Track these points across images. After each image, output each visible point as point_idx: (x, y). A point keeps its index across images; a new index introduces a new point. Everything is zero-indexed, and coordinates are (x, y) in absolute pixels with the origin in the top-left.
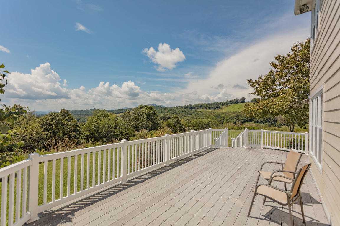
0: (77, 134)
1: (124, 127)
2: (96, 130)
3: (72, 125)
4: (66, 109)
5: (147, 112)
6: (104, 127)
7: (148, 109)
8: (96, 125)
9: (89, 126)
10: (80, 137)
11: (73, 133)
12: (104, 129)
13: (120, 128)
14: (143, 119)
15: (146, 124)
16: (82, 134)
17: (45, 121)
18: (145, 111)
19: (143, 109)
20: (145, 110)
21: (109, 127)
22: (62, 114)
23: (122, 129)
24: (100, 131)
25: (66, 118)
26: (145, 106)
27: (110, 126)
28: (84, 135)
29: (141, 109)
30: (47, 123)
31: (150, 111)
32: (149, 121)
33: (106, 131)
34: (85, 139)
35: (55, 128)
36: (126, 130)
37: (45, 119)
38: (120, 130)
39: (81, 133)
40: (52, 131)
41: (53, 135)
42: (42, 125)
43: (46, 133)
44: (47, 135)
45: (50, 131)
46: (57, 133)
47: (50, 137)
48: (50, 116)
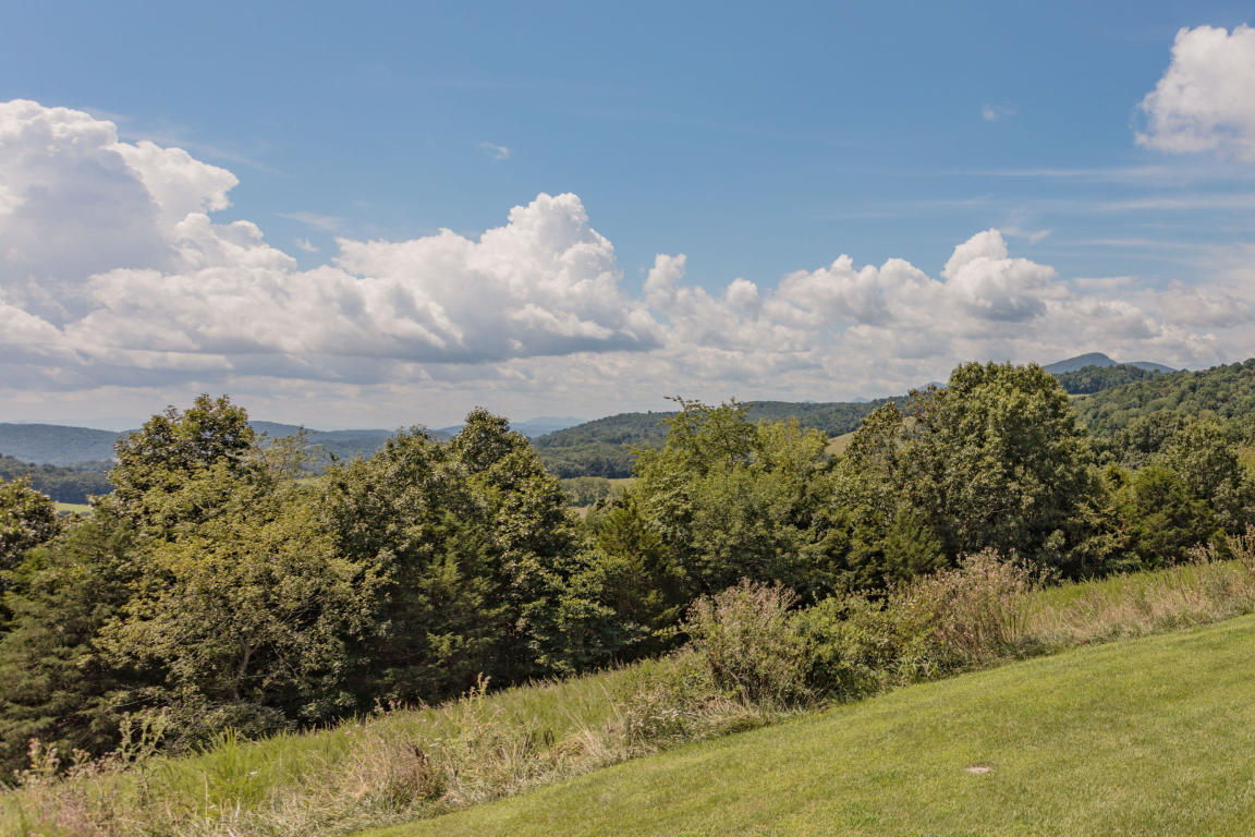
0: (550, 567)
1: (854, 516)
2: (673, 536)
3: (524, 509)
4: (495, 413)
5: (1005, 407)
6: (722, 519)
7: (1009, 391)
8: (675, 508)
9: (634, 512)
10: (568, 586)
11: (531, 562)
12: (719, 534)
13: (833, 518)
14: (980, 457)
15: (1002, 489)
16: (584, 566)
17: (356, 487)
18: (994, 404)
19: (978, 389)
20: (991, 395)
21: (751, 516)
22: (469, 445)
23: (840, 524)
24: (695, 545)
25: (495, 467)
26: (993, 371)
27: (765, 506)
28: (590, 574)
29: (967, 390)
30: (367, 501)
31: (1022, 404)
32: (1019, 470)
33: (730, 542)
34: (594, 601)
35: (415, 531)
36: (871, 532)
37: (360, 476)
38: (832, 533)
39: (578, 557)
40: (397, 553)
41: (393, 576)
42: (340, 517)
43: (357, 567)
44: (358, 578)
45: (385, 554)
46: (431, 562)
47: (379, 592)
48: (394, 460)
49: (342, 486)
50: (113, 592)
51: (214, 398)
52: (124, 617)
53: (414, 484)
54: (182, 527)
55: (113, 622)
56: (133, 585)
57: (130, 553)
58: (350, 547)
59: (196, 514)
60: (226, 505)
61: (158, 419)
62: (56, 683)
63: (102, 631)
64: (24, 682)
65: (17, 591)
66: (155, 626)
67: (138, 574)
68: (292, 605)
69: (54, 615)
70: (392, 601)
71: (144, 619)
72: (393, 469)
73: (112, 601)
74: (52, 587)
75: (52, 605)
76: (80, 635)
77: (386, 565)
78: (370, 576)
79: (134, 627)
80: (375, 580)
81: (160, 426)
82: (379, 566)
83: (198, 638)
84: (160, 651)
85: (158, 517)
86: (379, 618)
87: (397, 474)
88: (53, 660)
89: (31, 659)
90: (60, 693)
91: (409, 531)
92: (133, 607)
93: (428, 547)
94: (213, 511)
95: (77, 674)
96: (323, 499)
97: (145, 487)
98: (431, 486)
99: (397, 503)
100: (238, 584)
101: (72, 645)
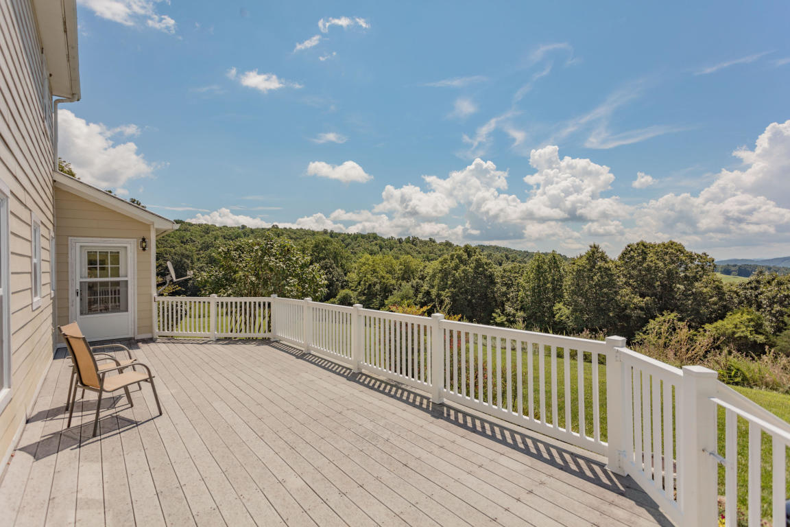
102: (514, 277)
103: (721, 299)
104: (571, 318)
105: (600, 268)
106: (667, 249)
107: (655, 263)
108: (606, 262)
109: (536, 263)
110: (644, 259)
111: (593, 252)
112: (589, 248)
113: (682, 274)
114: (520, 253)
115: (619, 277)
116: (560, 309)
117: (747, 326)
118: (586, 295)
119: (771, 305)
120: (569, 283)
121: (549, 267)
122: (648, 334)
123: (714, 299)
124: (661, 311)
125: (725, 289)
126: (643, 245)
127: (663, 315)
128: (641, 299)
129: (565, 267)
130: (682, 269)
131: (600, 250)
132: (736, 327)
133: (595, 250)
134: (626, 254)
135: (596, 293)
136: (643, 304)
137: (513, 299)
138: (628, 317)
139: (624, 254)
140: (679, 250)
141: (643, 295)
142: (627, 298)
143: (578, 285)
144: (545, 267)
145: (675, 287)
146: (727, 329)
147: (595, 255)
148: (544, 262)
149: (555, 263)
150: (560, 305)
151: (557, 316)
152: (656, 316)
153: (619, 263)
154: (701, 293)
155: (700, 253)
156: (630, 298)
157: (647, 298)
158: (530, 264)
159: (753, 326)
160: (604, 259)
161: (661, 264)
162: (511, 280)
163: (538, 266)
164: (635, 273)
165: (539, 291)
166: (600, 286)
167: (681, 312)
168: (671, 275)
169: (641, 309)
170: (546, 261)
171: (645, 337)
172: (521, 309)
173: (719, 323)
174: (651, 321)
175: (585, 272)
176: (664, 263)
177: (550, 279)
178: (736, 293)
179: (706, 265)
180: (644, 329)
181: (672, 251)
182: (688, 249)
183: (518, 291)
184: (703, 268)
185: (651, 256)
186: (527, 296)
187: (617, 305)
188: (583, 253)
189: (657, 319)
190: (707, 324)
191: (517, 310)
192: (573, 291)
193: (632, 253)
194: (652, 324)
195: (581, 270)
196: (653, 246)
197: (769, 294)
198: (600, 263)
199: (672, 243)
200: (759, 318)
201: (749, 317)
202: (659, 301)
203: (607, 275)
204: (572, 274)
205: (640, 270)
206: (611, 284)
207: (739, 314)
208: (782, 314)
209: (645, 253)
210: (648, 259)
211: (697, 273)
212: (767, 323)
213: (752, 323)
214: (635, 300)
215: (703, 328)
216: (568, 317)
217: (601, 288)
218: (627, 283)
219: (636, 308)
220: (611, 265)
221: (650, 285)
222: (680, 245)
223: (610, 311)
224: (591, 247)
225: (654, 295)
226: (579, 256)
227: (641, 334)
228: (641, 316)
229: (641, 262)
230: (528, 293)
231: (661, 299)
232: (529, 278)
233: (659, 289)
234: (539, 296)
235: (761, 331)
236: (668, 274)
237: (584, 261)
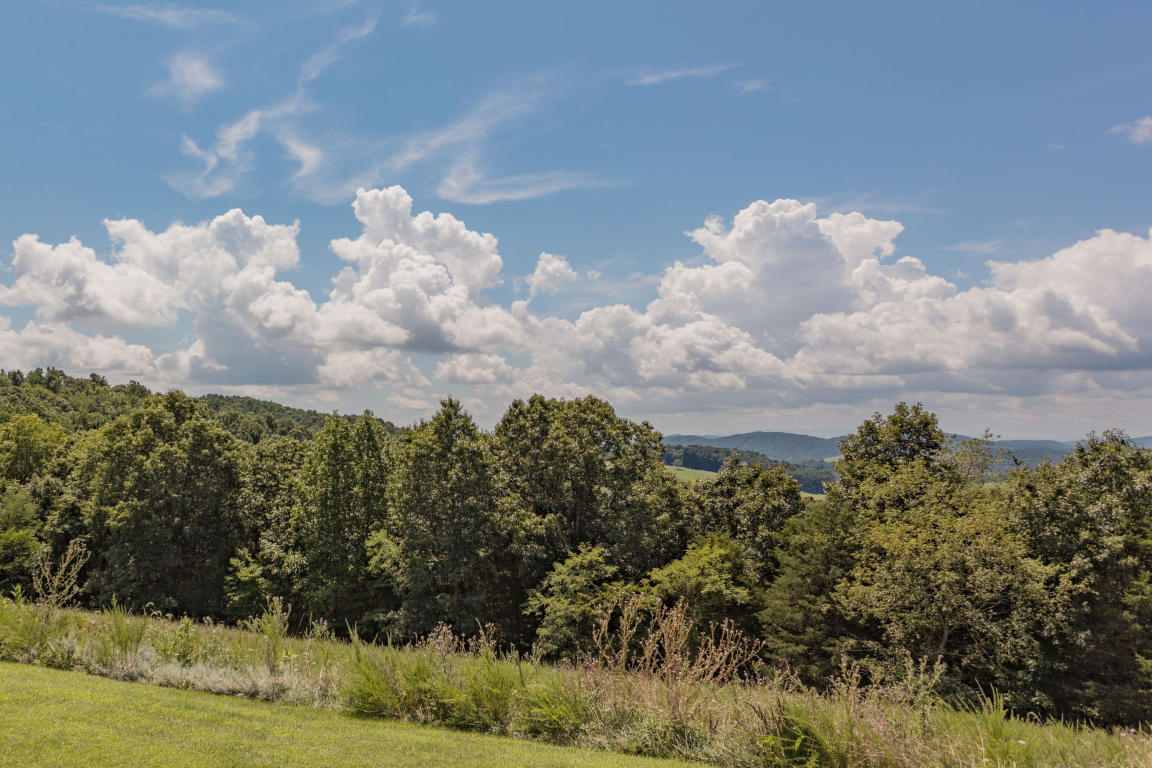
17: (1045, 490)
30: (1058, 505)
35: (1116, 542)
37: (1048, 480)
40: (1094, 562)
41: (1091, 585)
42: (1030, 518)
43: (1051, 570)
44: (1052, 582)
45: (1078, 560)
46: (1137, 577)
47: (1077, 599)
48: (1085, 464)
49: (1030, 488)
50: (843, 558)
51: (909, 406)
52: (851, 579)
53: (1110, 491)
54: (890, 513)
55: (844, 582)
56: (856, 554)
57: (853, 530)
58: (1040, 549)
59: (899, 503)
60: (923, 498)
61: (868, 423)
62: (807, 622)
63: (837, 587)
64: (788, 615)
65: (782, 547)
66: (873, 592)
67: (859, 547)
68: (987, 596)
69: (805, 569)
70: (1092, 611)
71: (865, 584)
72: (1084, 475)
73: (842, 566)
74: (803, 548)
75: (803, 561)
76: (823, 588)
77: (1083, 573)
78: (1064, 580)
79: (857, 589)
80: (1070, 585)
81: (870, 429)
82: (1074, 573)
83: (904, 609)
84: (877, 612)
85: (871, 503)
86: (1077, 626)
87: (1090, 480)
88: (806, 603)
89: (792, 599)
90: (810, 630)
91: (1108, 541)
92: (857, 573)
93: (1131, 560)
94: (913, 502)
95: (821, 617)
96: (1011, 500)
97: (861, 478)
98: (1131, 496)
99: (1092, 510)
100: (937, 567)
101: (817, 594)
102: (283, 471)
103: (676, 516)
104: (402, 564)
105: (461, 452)
106: (584, 412)
107: (565, 443)
108: (474, 438)
109: (331, 439)
110: (544, 432)
111: (449, 417)
112: (440, 408)
113: (609, 465)
114: (298, 415)
115: (497, 472)
116: (379, 545)
117: (720, 571)
118: (434, 510)
119: (754, 526)
120: (400, 485)
121: (357, 447)
122: (552, 595)
123: (665, 516)
124: (575, 542)
125: (682, 496)
126: (542, 402)
127: (579, 552)
128: (538, 519)
129: (392, 448)
130: (610, 455)
131: (461, 412)
132: (702, 574)
133: (452, 411)
134: (510, 422)
135: (453, 507)
136: (541, 530)
137: (278, 523)
138: (515, 559)
139: (507, 422)
140: (606, 416)
141: (541, 511)
142: (512, 518)
143: (417, 488)
144: (350, 447)
145: (598, 491)
146: (688, 578)
147: (451, 422)
148: (346, 437)
149: (371, 438)
150: (379, 536)
151: (373, 562)
152: (565, 556)
153: (496, 441)
154: (644, 505)
155: (639, 423)
156: (518, 516)
157: (550, 516)
158: (317, 443)
159: (730, 571)
160: (468, 430)
161: (574, 445)
162: (274, 477)
163: (335, 446)
164: (527, 461)
165: (334, 504)
166: (461, 488)
167: (609, 543)
168: (591, 469)
169: (539, 539)
170: (353, 433)
171: (545, 601)
172: (295, 549)
173: (675, 567)
174: (558, 566)
175: (431, 459)
176: (580, 442)
177: (359, 476)
178: (698, 503)
179: (650, 447)
180: (545, 583)
181: (592, 416)
182: (619, 415)
183: (290, 504)
184: (644, 453)
185: (556, 428)
186: (309, 515)
187: (496, 534)
188: (428, 419)
189: (568, 561)
190: (656, 570)
191: (286, 551)
192: (406, 502)
193: (522, 421)
194: (560, 574)
195: (423, 456)
196: (559, 407)
197: (750, 505)
198: (462, 442)
199: (593, 401)
200: (738, 554)
201: (723, 552)
202: (569, 521)
203: (475, 467)
204: (406, 463)
205: (535, 458)
206: (482, 485)
207: (707, 547)
208: (771, 543)
209: (545, 420)
210: (552, 433)
211: (634, 462)
212: (749, 563)
213: (728, 565)
214: (528, 522)
215: (649, 577)
216: (396, 564)
217: (464, 496)
218: (512, 486)
219: (528, 538)
220: (482, 445)
221: (553, 489)
222: (606, 405)
223: (478, 544)
224: (443, 404)
225: (563, 509)
226: (419, 424)
227: (538, 594)
228: (539, 555)
229: (538, 439)
230: (313, 509)
231: (572, 518)
232: (314, 473)
233: (569, 497)
234: (335, 516)
235: (741, 578)
236: (587, 466)
237: (429, 437)
